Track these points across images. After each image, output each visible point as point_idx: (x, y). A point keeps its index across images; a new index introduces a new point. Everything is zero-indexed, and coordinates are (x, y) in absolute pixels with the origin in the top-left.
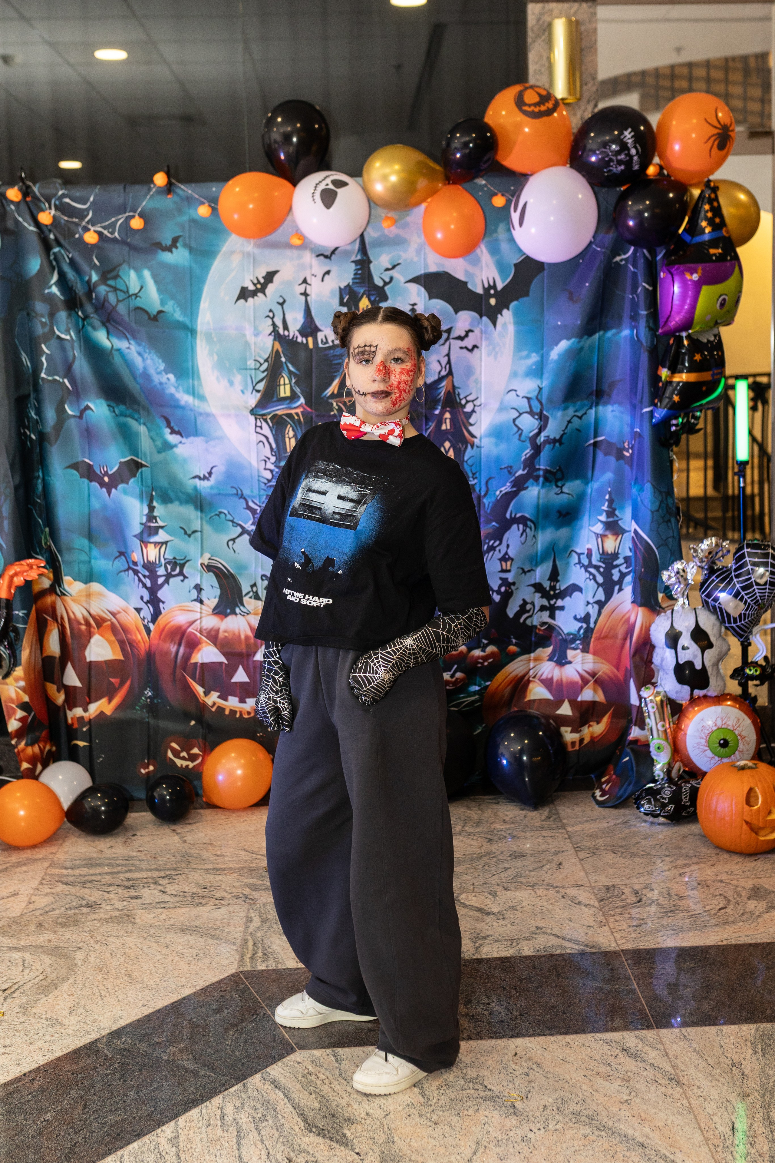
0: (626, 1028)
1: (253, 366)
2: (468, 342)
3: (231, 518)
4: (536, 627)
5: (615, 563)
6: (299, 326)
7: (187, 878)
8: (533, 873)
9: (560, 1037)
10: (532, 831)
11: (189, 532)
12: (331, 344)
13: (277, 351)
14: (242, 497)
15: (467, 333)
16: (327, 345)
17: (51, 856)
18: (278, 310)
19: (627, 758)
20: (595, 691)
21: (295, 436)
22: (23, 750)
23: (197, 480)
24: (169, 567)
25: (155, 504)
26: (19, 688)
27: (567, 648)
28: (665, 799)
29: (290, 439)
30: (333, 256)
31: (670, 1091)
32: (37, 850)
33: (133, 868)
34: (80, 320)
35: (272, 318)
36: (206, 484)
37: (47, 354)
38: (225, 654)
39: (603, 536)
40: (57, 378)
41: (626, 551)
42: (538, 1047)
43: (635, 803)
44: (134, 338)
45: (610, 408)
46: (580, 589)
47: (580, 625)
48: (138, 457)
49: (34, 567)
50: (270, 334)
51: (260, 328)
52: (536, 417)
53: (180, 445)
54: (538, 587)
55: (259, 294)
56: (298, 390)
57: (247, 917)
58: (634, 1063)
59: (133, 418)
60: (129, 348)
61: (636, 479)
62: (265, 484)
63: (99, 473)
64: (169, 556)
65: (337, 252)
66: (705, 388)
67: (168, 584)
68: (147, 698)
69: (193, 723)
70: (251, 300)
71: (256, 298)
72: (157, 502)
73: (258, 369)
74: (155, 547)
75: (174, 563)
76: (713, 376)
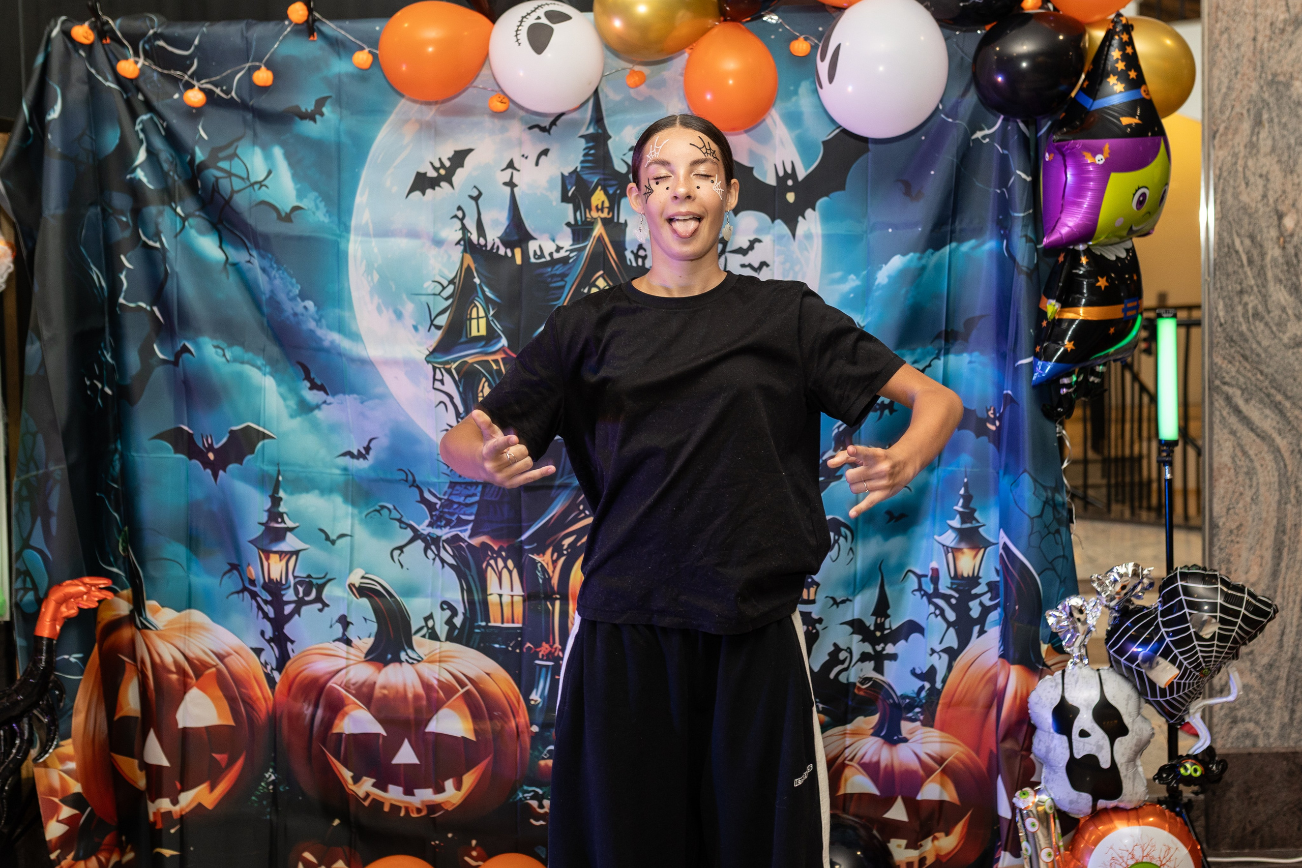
1: (430, 291)
2: (754, 258)
3: (398, 516)
4: (854, 684)
5: (973, 592)
6: (500, 231)
11: (333, 537)
12: (548, 258)
13: (469, 267)
14: (414, 484)
15: (752, 244)
16: (543, 260)
18: (469, 207)
20: (943, 785)
22: (70, 866)
23: (348, 458)
24: (301, 589)
25: (281, 494)
26: (68, 772)
27: (900, 718)
30: (554, 127)
34: (178, 219)
35: (462, 220)
36: (361, 464)
37: (128, 269)
38: (382, 721)
39: (955, 551)
40: (143, 305)
41: (990, 574)
44: (257, 247)
45: (966, 357)
46: (919, 629)
47: (920, 683)
48: (259, 425)
49: (94, 589)
50: (458, 243)
51: (444, 234)
53: (324, 406)
54: (857, 626)
55: (443, 184)
56: (498, 327)
59: (254, 365)
60: (249, 262)
61: (1006, 466)
63: (201, 446)
64: (301, 573)
65: (558, 123)
66: (1112, 330)
67: (299, 615)
68: (268, 784)
69: (337, 822)
70: (429, 191)
71: (437, 188)
72: (285, 491)
73: (439, 294)
74: (281, 560)
75: (308, 584)
76: (1125, 310)
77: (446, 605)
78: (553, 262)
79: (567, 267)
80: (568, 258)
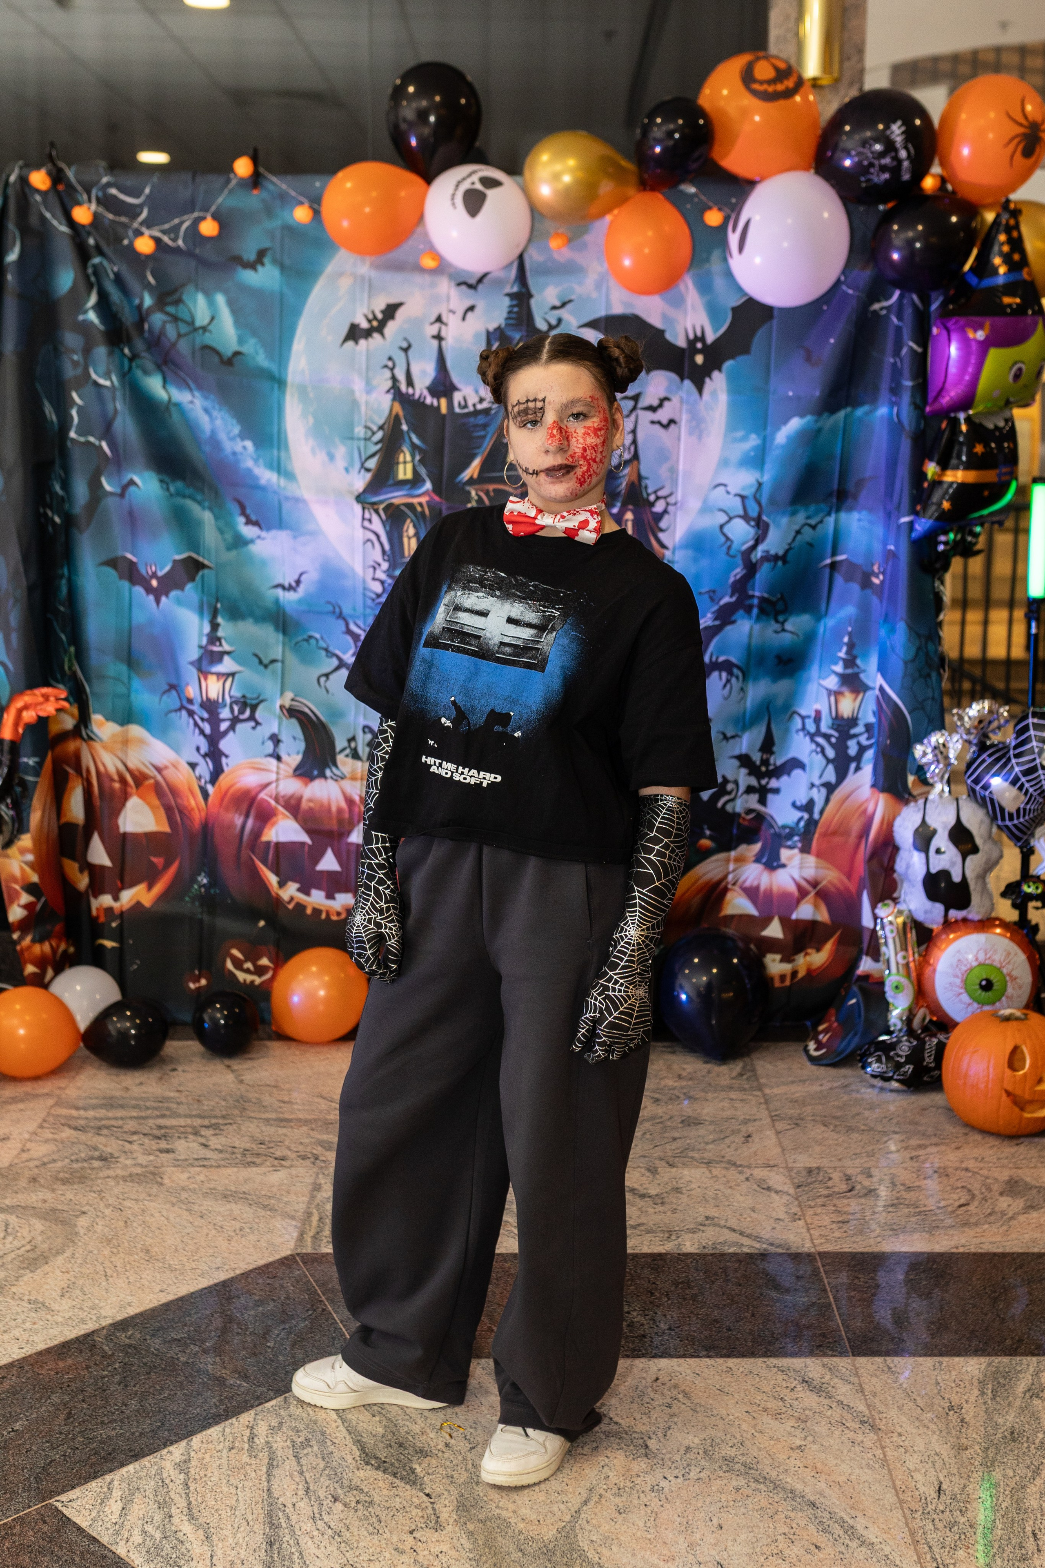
0: (811, 1354)
1: (362, 435)
2: (663, 415)
3: (324, 645)
4: (739, 814)
5: (852, 732)
6: (428, 381)
7: (240, 1129)
8: (710, 1147)
9: (720, 1361)
10: (715, 1091)
11: (266, 661)
12: (471, 409)
13: (397, 417)
14: (341, 616)
15: (662, 402)
16: (466, 411)
17: (58, 1092)
18: (400, 357)
19: (854, 1001)
20: (816, 906)
21: (417, 535)
22: (29, 948)
23: (280, 591)
24: (236, 708)
25: (220, 620)
26: (26, 863)
27: (780, 846)
28: (901, 1056)
29: (409, 538)
30: (480, 287)
31: (860, 1438)
32: (40, 1083)
33: (168, 1113)
34: (126, 361)
35: (392, 369)
36: (291, 596)
37: (79, 406)
38: (309, 831)
39: (837, 693)
40: (92, 439)
41: (868, 715)
42: (688, 1372)
43: (860, 1061)
44: (200, 388)
45: (855, 515)
46: (801, 765)
49: (52, 699)
50: (388, 391)
51: (375, 382)
52: (753, 523)
53: (258, 541)
54: (745, 760)
55: (376, 335)
56: (423, 471)
57: (315, 1183)
58: (817, 1399)
59: (195, 500)
60: (191, 402)
61: (886, 616)
62: (373, 600)
63: (144, 573)
64: (237, 693)
65: (485, 280)
66: (986, 493)
67: (234, 731)
68: (200, 887)
69: (262, 923)
70: (362, 342)
71: (370, 339)
72: (223, 618)
73: (369, 439)
74: (218, 679)
75: (243, 703)
76: (999, 475)
77: (366, 729)
78: (476, 413)
79: (489, 418)
80: (489, 409)
